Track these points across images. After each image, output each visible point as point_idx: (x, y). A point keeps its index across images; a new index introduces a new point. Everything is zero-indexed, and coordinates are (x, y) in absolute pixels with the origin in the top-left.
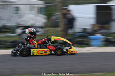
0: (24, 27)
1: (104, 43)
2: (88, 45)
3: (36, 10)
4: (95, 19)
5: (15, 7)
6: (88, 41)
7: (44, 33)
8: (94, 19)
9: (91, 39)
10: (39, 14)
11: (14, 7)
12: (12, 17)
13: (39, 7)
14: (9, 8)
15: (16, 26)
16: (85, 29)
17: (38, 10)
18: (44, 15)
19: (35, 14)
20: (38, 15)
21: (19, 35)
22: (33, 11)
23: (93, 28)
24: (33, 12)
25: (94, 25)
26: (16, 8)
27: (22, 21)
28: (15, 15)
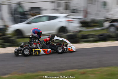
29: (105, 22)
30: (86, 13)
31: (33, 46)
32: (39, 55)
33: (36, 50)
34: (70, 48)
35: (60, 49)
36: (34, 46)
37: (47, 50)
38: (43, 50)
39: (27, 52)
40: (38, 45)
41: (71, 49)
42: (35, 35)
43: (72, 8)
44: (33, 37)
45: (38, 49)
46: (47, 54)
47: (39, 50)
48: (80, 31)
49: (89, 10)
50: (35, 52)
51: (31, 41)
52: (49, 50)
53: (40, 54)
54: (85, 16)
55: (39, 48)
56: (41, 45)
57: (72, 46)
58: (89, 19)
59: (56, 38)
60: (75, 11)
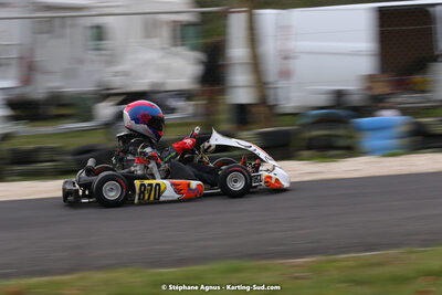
0: (121, 98)
1: (406, 141)
2: (351, 150)
3: (165, 33)
4: (375, 55)
5: (92, 27)
6: (351, 137)
8: (371, 55)
9: (360, 129)
10: (176, 45)
11: (86, 27)
12: (81, 62)
13: (175, 22)
14: (68, 31)
15: (95, 93)
16: (339, 94)
17: (174, 31)
18: (194, 48)
19: (163, 49)
20: (174, 49)
21: (108, 125)
22: (155, 37)
23: (370, 88)
24: (156, 41)
25: (371, 78)
26: (95, 30)
27: (116, 74)
28: (91, 55)
29: (101, 102)
30: (29, 69)
31: (133, 169)
32: (157, 201)
33: (146, 182)
34: (270, 177)
35: (236, 181)
36: (138, 169)
37: (189, 185)
38: (173, 184)
39: (112, 193)
40: (152, 165)
41: (273, 181)
42: (142, 128)
44: (133, 134)
45: (154, 182)
46: (189, 198)
47: (158, 185)
48: (5, 137)
49: (40, 56)
50: (142, 192)
51: (126, 152)
52: (194, 184)
53: (162, 199)
54: (27, 80)
55: (157, 175)
56: (165, 166)
57: (277, 170)
58: (41, 89)
59: (217, 139)
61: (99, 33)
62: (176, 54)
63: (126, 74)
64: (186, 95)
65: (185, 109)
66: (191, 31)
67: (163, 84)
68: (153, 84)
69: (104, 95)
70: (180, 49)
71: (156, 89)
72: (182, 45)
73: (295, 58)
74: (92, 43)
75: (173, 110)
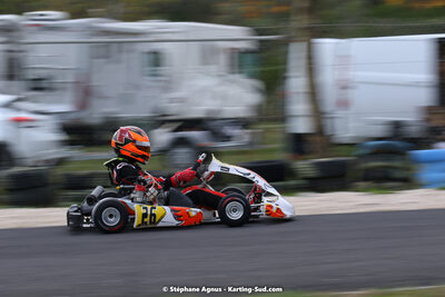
0: (179, 124)
2: (408, 182)
3: (223, 59)
4: (434, 87)
5: (149, 53)
6: (408, 169)
7: (251, 144)
8: (431, 87)
9: (418, 161)
10: (233, 73)
11: (143, 53)
12: (137, 87)
13: (233, 49)
14: (125, 56)
15: (150, 119)
16: (397, 125)
17: (232, 58)
18: (252, 76)
19: (220, 76)
20: (231, 77)
21: (163, 152)
22: (212, 64)
23: (428, 120)
24: (213, 68)
25: (430, 110)
26: (152, 56)
27: (172, 100)
28: (148, 81)
29: (156, 128)
30: (86, 94)
43: (31, 75)
48: (60, 162)
49: (96, 81)
54: (83, 105)
58: (96, 114)
60: (44, 84)
61: (156, 59)
62: (233, 82)
63: (182, 100)
64: (243, 123)
65: (241, 137)
66: (249, 58)
67: (219, 111)
68: (209, 112)
69: (160, 121)
70: (237, 77)
71: (212, 116)
72: (240, 73)
73: (353, 88)
74: (148, 69)
75: (228, 138)
